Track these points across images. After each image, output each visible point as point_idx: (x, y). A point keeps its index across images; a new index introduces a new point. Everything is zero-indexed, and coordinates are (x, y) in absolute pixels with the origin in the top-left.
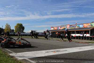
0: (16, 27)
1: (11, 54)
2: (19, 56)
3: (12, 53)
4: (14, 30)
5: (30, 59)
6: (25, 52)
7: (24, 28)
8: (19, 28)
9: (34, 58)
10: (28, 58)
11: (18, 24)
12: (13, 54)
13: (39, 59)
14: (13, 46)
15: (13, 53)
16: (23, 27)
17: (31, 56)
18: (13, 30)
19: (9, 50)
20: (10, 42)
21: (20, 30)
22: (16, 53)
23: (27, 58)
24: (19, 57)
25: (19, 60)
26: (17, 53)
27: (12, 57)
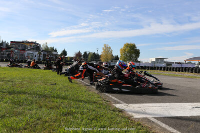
0: (123, 51)
1: (118, 106)
2: (133, 110)
3: (119, 103)
4: (119, 57)
5: (157, 118)
6: (146, 103)
7: (139, 53)
8: (130, 52)
9: (168, 117)
10: (154, 116)
11: (127, 45)
12: (122, 105)
13: (178, 121)
14: (118, 89)
15: (121, 103)
16: (136, 50)
17: (159, 113)
18: (117, 56)
19: (113, 98)
20: (113, 81)
21: (131, 56)
22: (127, 105)
23: (151, 116)
24: (134, 112)
25: (136, 118)
26: (130, 105)
27: (121, 111)
